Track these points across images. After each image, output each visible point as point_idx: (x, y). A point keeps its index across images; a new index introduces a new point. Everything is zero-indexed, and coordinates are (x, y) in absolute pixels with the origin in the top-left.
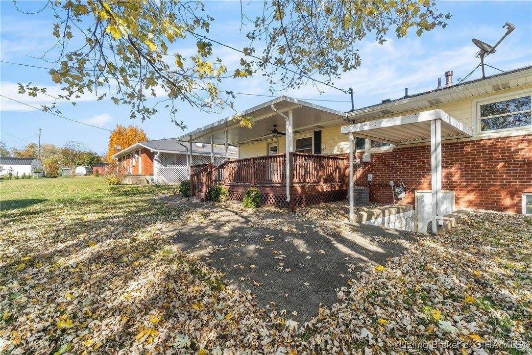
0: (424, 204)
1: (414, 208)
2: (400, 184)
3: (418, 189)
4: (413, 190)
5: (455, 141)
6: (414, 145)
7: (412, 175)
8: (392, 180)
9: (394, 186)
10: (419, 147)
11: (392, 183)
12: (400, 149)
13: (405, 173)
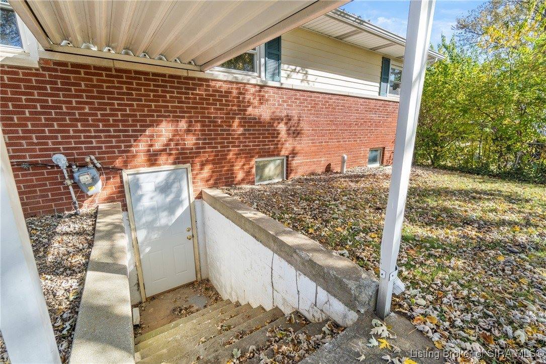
0: (140, 192)
1: (125, 207)
2: (88, 160)
3: (126, 169)
4: (117, 171)
5: (184, 73)
6: (105, 63)
7: (110, 136)
8: (57, 150)
9: (70, 166)
10: (117, 70)
11: (61, 160)
12: (64, 64)
13: (89, 131)
